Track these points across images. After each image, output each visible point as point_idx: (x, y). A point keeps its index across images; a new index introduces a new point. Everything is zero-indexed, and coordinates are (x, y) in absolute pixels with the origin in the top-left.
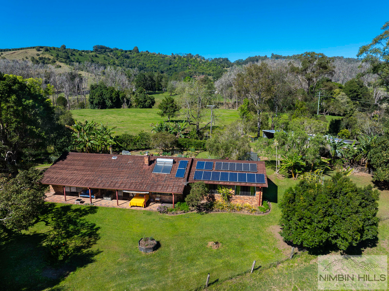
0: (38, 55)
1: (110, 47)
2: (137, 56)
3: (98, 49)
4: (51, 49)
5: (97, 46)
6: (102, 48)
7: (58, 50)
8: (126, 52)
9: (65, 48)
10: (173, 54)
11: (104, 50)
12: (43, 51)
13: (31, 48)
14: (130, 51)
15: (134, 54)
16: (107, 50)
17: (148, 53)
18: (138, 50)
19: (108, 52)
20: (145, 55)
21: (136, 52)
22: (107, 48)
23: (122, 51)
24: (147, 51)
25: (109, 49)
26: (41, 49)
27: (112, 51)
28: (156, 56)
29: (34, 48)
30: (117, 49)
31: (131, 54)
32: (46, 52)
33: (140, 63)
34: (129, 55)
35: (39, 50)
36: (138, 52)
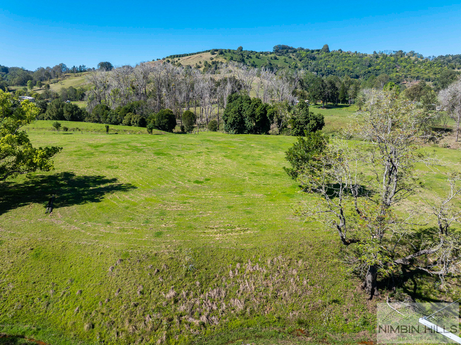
0: (212, 59)
1: (294, 47)
2: (326, 56)
3: (279, 50)
4: (226, 52)
5: (278, 46)
6: (284, 48)
7: (234, 52)
8: (313, 51)
9: (242, 50)
10: (375, 52)
11: (285, 50)
12: (217, 54)
13: (207, 51)
14: (318, 51)
15: (323, 54)
16: (289, 50)
17: (341, 52)
18: (328, 48)
19: (290, 52)
20: (336, 54)
21: (325, 51)
22: (289, 48)
23: (308, 51)
24: (340, 50)
25: (292, 48)
26: (215, 52)
27: (295, 51)
28: (351, 55)
29: (209, 51)
30: (302, 49)
31: (319, 54)
32: (220, 56)
33: (329, 65)
34: (316, 56)
35: (213, 54)
36: (328, 51)
